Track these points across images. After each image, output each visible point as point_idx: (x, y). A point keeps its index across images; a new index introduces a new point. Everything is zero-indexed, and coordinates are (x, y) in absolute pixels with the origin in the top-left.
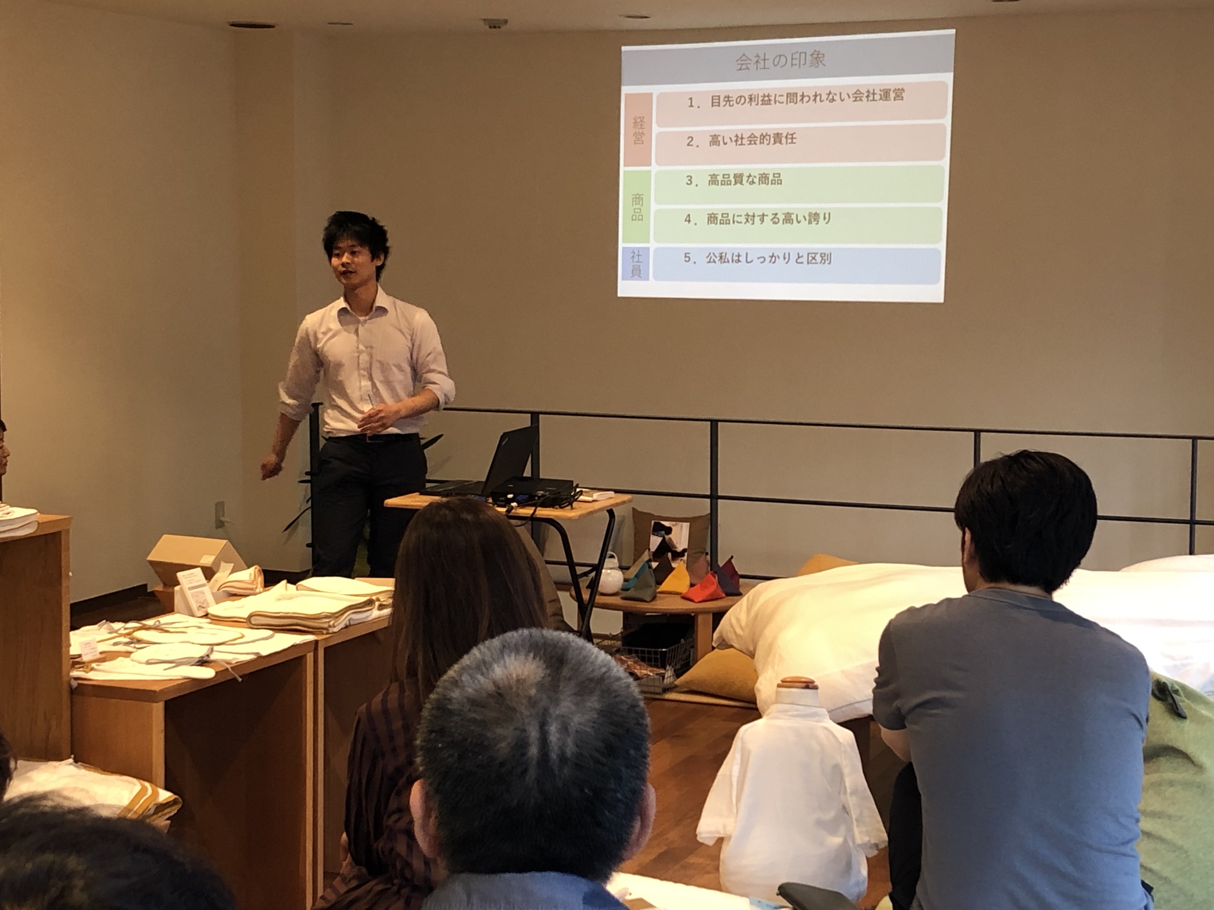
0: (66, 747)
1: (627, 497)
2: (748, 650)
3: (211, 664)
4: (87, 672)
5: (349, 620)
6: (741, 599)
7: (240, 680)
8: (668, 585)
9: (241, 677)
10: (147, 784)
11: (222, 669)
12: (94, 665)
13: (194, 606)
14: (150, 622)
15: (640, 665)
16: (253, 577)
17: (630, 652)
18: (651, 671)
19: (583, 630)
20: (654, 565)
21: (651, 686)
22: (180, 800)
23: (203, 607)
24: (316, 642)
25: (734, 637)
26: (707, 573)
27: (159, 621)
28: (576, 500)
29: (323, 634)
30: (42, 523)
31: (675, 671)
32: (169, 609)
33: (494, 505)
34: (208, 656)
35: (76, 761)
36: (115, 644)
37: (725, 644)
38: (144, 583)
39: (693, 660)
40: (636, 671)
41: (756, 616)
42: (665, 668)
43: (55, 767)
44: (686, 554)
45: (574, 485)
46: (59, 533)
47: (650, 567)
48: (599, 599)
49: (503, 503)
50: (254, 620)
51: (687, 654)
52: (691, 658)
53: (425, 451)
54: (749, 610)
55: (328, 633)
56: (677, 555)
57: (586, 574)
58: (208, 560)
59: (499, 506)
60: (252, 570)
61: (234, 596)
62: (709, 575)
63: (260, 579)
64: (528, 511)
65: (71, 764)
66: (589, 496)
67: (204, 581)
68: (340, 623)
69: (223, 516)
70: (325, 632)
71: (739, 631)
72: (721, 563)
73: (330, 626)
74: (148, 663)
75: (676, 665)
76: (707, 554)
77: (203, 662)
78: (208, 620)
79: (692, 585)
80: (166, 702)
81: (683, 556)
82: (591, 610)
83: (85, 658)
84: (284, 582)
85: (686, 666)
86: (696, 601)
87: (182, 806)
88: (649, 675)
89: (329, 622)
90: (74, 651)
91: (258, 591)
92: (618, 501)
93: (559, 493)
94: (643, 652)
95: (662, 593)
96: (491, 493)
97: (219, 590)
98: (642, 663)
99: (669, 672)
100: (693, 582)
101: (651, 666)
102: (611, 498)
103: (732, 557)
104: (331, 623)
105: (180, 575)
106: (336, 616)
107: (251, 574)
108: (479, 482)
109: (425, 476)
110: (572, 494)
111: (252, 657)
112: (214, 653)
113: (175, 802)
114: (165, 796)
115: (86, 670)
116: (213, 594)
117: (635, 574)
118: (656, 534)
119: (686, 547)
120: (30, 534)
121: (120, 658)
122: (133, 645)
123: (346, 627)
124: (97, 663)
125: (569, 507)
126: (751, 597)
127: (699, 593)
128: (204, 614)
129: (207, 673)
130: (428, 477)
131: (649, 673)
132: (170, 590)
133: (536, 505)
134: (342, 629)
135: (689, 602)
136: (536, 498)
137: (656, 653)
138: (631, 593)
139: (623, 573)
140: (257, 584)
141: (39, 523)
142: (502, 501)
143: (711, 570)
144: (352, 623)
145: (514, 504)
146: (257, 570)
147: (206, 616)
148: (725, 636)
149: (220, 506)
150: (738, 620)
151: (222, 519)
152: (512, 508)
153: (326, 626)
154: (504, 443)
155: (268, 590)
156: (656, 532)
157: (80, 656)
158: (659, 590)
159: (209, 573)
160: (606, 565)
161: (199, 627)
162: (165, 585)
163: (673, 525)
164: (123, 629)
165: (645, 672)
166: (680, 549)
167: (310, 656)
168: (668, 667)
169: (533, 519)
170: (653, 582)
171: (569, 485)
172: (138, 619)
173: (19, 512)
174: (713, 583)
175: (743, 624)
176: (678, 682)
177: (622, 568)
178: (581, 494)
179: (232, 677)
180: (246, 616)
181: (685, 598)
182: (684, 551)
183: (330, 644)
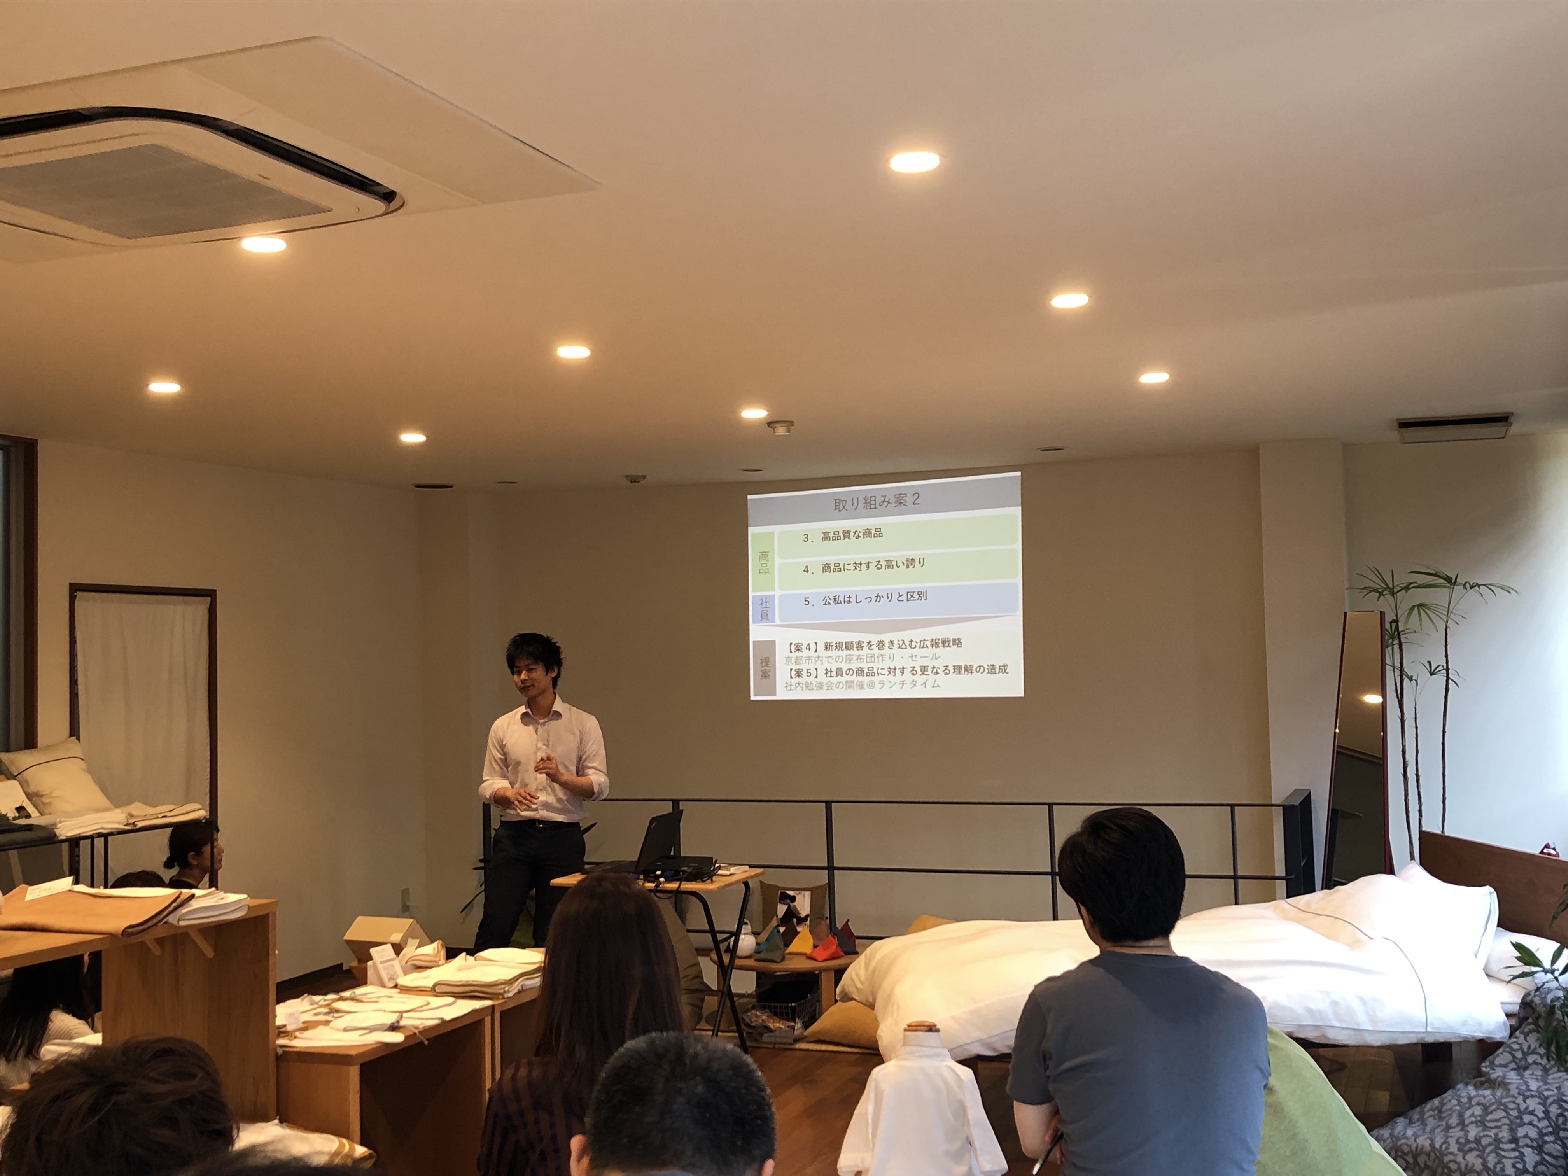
0: (272, 1110)
1: (759, 870)
2: (867, 1001)
3: (401, 1030)
4: (290, 1040)
5: (522, 986)
6: (858, 957)
7: (426, 1043)
8: (795, 947)
9: (428, 1040)
10: (345, 1141)
11: (411, 1033)
12: (297, 1034)
13: (385, 978)
14: (347, 994)
15: (774, 1019)
16: (436, 950)
17: (764, 1008)
18: (783, 1024)
19: (725, 989)
20: (782, 929)
21: (784, 1037)
22: (374, 1154)
23: (393, 979)
24: (493, 1007)
25: (855, 990)
26: (827, 936)
27: (354, 993)
28: (715, 874)
29: (499, 999)
30: (253, 907)
31: (803, 1023)
32: (363, 982)
33: (644, 881)
34: (398, 1022)
35: (281, 1122)
36: (316, 1014)
37: (847, 998)
38: (340, 962)
39: (819, 1013)
40: (769, 1024)
41: (874, 972)
42: (794, 1021)
43: (263, 1128)
44: (809, 919)
45: (714, 860)
46: (268, 915)
47: (779, 931)
48: (738, 962)
49: (653, 879)
50: (438, 989)
51: (813, 1008)
52: (817, 1010)
53: (584, 836)
54: (867, 966)
55: (503, 998)
56: (802, 920)
57: (725, 940)
58: (396, 938)
59: (649, 882)
60: (436, 944)
61: (419, 968)
62: (830, 936)
63: (443, 953)
64: (673, 886)
65: (277, 1125)
66: (727, 870)
67: (393, 955)
68: (514, 989)
69: (409, 901)
70: (501, 997)
71: (859, 986)
72: (839, 926)
73: (505, 992)
74: (346, 1030)
75: (804, 1017)
76: (827, 918)
77: (394, 1028)
78: (398, 990)
79: (815, 947)
80: (362, 1066)
81: (807, 920)
82: (732, 970)
83: (289, 1028)
84: (464, 954)
85: (813, 1019)
86: (820, 960)
87: (376, 1161)
88: (781, 1028)
89: (504, 988)
90: (279, 1021)
91: (441, 963)
92: (753, 874)
93: (702, 868)
94: (775, 1007)
95: (790, 954)
96: (643, 870)
97: (406, 963)
98: (775, 1017)
99: (799, 1024)
100: (817, 943)
101: (783, 1019)
102: (747, 871)
103: (848, 920)
104: (506, 989)
105: (373, 951)
106: (511, 982)
107: (434, 949)
108: (633, 862)
109: (583, 860)
110: (712, 869)
111: (437, 1022)
112: (403, 1019)
113: (370, 1156)
114: (360, 1151)
115: (291, 1038)
116: (402, 967)
117: (765, 938)
118: (782, 902)
119: (809, 913)
120: (242, 916)
121: (320, 1027)
122: (332, 1015)
123: (519, 992)
124: (300, 1032)
125: (710, 881)
126: (868, 954)
127: (821, 954)
128: (393, 985)
129: (397, 1038)
130: (586, 860)
131: (781, 1026)
132: (364, 965)
133: (681, 880)
134: (515, 994)
135: (815, 962)
136: (681, 873)
137: (787, 1007)
138: (762, 956)
139: (756, 938)
140: (440, 957)
141: (249, 907)
142: (652, 877)
143: (831, 933)
144: (524, 988)
145: (662, 880)
146: (440, 945)
147: (396, 986)
148: (847, 991)
149: (405, 893)
150: (858, 975)
151: (408, 904)
152: (661, 883)
153: (502, 991)
154: (652, 827)
155: (450, 962)
156: (783, 900)
157: (285, 1026)
158: (787, 951)
159: (398, 949)
160: (743, 931)
161: (390, 997)
162: (360, 961)
163: (798, 894)
164: (322, 1001)
165: (777, 1025)
166: (803, 914)
167: (488, 1020)
168: (797, 1020)
169: (678, 892)
170: (782, 945)
171: (710, 861)
172: (337, 992)
173: (232, 897)
174: (834, 945)
175: (863, 978)
176: (806, 1033)
177: (755, 934)
178: (719, 869)
179: (419, 1041)
180: (431, 984)
181: (810, 958)
182: (807, 916)
183: (506, 1008)
